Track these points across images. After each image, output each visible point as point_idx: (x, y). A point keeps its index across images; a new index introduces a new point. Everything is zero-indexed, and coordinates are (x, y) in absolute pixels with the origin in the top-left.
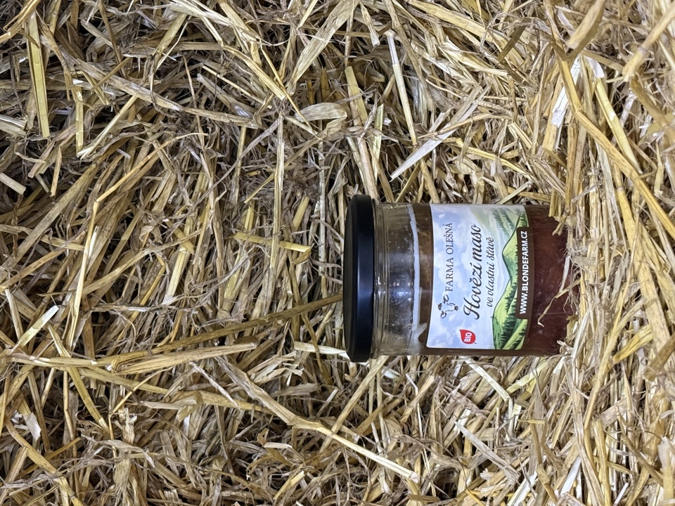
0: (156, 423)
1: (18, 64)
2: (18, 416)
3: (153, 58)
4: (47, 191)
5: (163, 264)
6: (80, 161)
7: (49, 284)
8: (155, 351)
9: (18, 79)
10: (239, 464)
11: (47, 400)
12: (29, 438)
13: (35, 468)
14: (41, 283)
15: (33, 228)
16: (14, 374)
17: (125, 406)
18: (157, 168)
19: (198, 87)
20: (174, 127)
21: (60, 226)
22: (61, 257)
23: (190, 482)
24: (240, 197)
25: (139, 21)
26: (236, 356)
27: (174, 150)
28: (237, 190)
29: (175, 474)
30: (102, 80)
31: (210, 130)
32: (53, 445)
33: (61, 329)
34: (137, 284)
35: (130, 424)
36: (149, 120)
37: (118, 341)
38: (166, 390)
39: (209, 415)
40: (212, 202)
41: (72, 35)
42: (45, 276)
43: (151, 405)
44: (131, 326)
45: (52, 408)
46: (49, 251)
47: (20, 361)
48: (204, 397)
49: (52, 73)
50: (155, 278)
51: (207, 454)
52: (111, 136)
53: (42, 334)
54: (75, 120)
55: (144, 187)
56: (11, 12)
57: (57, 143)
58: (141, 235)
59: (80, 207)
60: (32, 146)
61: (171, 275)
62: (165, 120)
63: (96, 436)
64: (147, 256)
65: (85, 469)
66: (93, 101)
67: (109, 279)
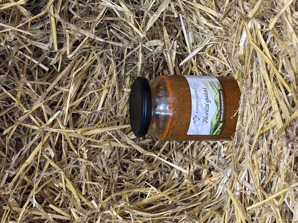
0: (94, 152)
1: (46, 24)
2: (46, 149)
3: (94, 22)
4: (56, 70)
5: (97, 96)
6: (68, 60)
7: (57, 103)
8: (95, 127)
9: (46, 30)
10: (124, 167)
11: (56, 144)
12: (50, 157)
13: (52, 168)
14: (54, 103)
15: (51, 83)
16: (45, 134)
17: (84, 146)
18: (95, 62)
19: (110, 33)
20: (102, 48)
21: (61, 82)
22: (61, 93)
23: (106, 173)
24: (125, 73)
25: (89, 9)
26: (123, 130)
27: (101, 56)
28: (124, 71)
29: (101, 170)
30: (76, 30)
31: (114, 49)
32: (58, 159)
33: (61, 119)
34: (88, 104)
35: (86, 153)
36: (93, 45)
37: (81, 123)
38: (98, 141)
39: (113, 150)
40: (115, 75)
41: (65, 14)
42: (56, 100)
43: (93, 146)
44: (86, 118)
45: (58, 146)
46: (57, 91)
47: (47, 130)
48: (112, 143)
49: (58, 28)
50: (94, 102)
51: (112, 163)
52: (79, 51)
53: (55, 121)
54: (66, 45)
55: (91, 69)
56: (44, 5)
57: (60, 53)
58: (90, 86)
59: (68, 76)
60: (51, 54)
61: (100, 100)
62: (98, 45)
63: (74, 157)
64: (92, 94)
65: (70, 169)
66: (73, 38)
67: (78, 101)
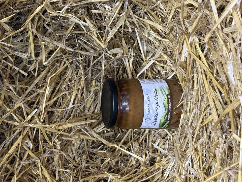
0: (66, 144)
1: (25, 37)
2: (26, 142)
3: (65, 35)
4: (34, 75)
5: (68, 96)
6: (44, 66)
7: (35, 103)
8: (66, 122)
9: (25, 42)
10: (91, 156)
11: (34, 137)
12: (29, 148)
13: (30, 157)
14: (32, 102)
15: (30, 86)
16: (24, 129)
17: (57, 139)
18: (66, 68)
19: (79, 44)
20: (71, 56)
21: (38, 85)
22: (38, 94)
23: (76, 161)
24: (91, 77)
25: (61, 24)
26: (90, 123)
27: (71, 63)
28: (90, 75)
29: (72, 159)
30: (50, 42)
31: (83, 57)
32: (36, 150)
33: (38, 116)
34: (61, 103)
35: (59, 144)
36: (64, 54)
37: (55, 119)
38: (69, 134)
39: (82, 141)
40: (83, 79)
41: (41, 28)
42: (33, 100)
43: (64, 138)
44: (59, 115)
45: (36, 139)
46: (35, 93)
47: (26, 125)
48: (81, 136)
49: (35, 40)
50: (66, 101)
51: (81, 153)
52: (53, 59)
53: (33, 118)
54: (42, 54)
55: (63, 73)
56: (23, 22)
57: (37, 61)
58: (62, 88)
59: (44, 80)
60: (29, 62)
61: (71, 100)
62: (69, 54)
63: (49, 148)
64: (64, 94)
65: (45, 158)
66: (48, 48)
67: (53, 101)
